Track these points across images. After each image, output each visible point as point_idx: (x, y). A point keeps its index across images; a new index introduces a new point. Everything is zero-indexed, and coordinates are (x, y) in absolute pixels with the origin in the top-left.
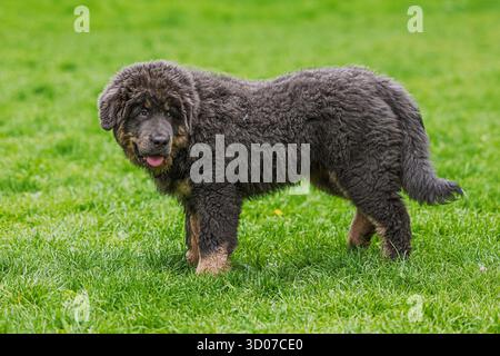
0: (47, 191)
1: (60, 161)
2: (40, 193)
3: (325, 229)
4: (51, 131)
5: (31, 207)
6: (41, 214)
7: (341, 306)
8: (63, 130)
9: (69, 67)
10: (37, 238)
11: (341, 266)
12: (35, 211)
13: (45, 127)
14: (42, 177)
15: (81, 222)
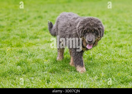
0: (41, 38)
1: (44, 32)
2: (39, 39)
3: (103, 45)
4: (42, 25)
5: (37, 42)
6: (39, 43)
7: (106, 62)
8: (44, 25)
9: (46, 12)
10: (38, 48)
11: (107, 53)
12: (38, 43)
13: (40, 25)
14: (40, 35)
15: (48, 45)
